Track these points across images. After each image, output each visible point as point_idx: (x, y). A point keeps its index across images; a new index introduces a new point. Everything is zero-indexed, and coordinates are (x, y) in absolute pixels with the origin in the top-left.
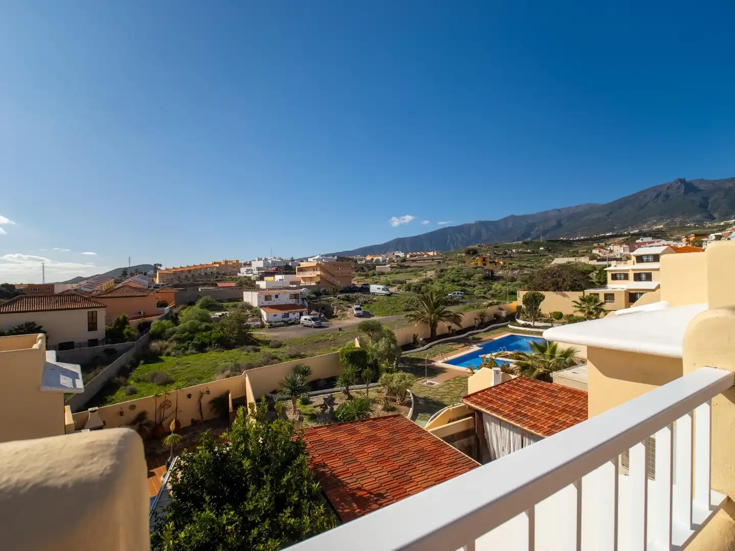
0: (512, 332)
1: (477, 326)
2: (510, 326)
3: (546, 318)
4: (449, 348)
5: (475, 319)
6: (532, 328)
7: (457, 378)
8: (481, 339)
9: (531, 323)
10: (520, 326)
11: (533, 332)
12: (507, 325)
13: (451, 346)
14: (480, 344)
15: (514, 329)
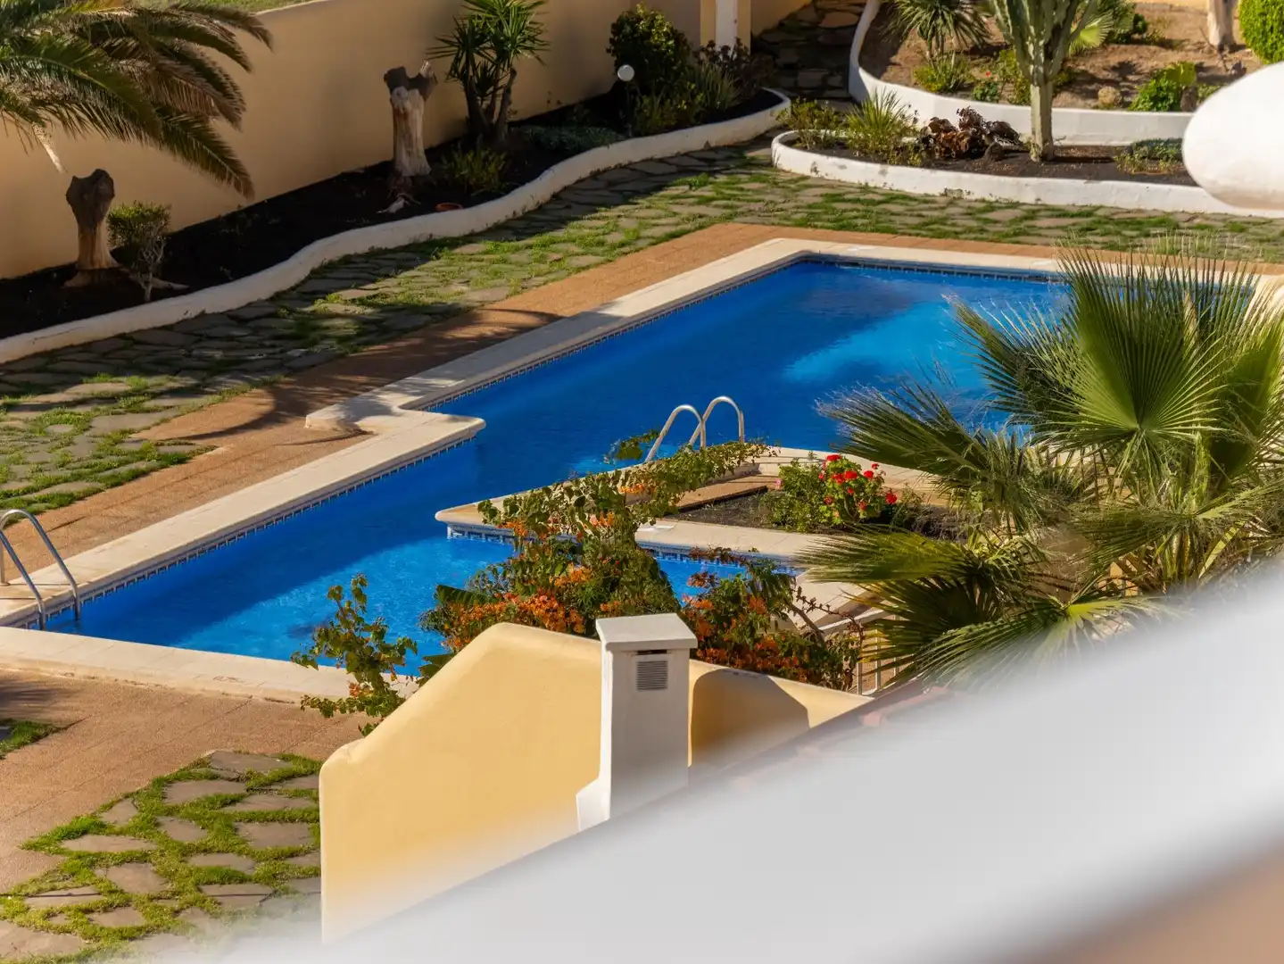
0: (809, 221)
1: (413, 162)
2: (789, 159)
3: (1168, 59)
4: (83, 449)
5: (395, 79)
6: (1028, 171)
7: (184, 794)
8: (461, 315)
9: (1023, 120)
10: (903, 156)
11: (1033, 213)
12: (764, 140)
13: (105, 423)
14: (447, 384)
15: (836, 194)
